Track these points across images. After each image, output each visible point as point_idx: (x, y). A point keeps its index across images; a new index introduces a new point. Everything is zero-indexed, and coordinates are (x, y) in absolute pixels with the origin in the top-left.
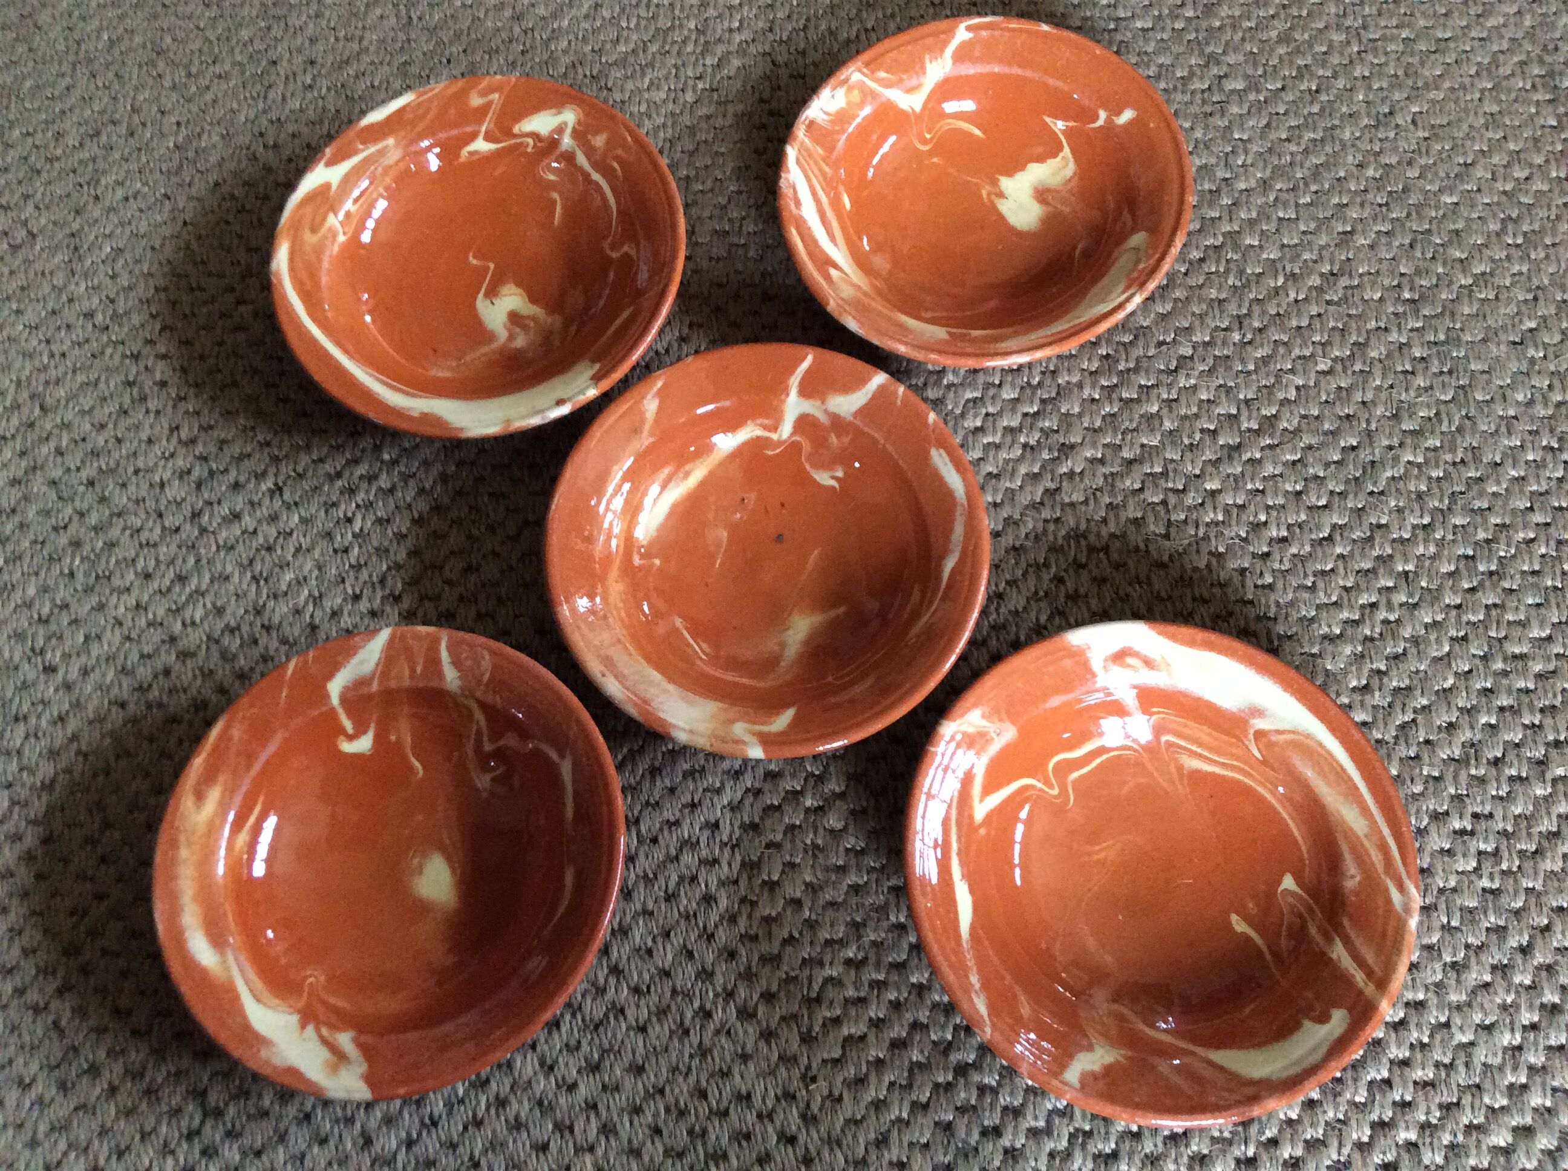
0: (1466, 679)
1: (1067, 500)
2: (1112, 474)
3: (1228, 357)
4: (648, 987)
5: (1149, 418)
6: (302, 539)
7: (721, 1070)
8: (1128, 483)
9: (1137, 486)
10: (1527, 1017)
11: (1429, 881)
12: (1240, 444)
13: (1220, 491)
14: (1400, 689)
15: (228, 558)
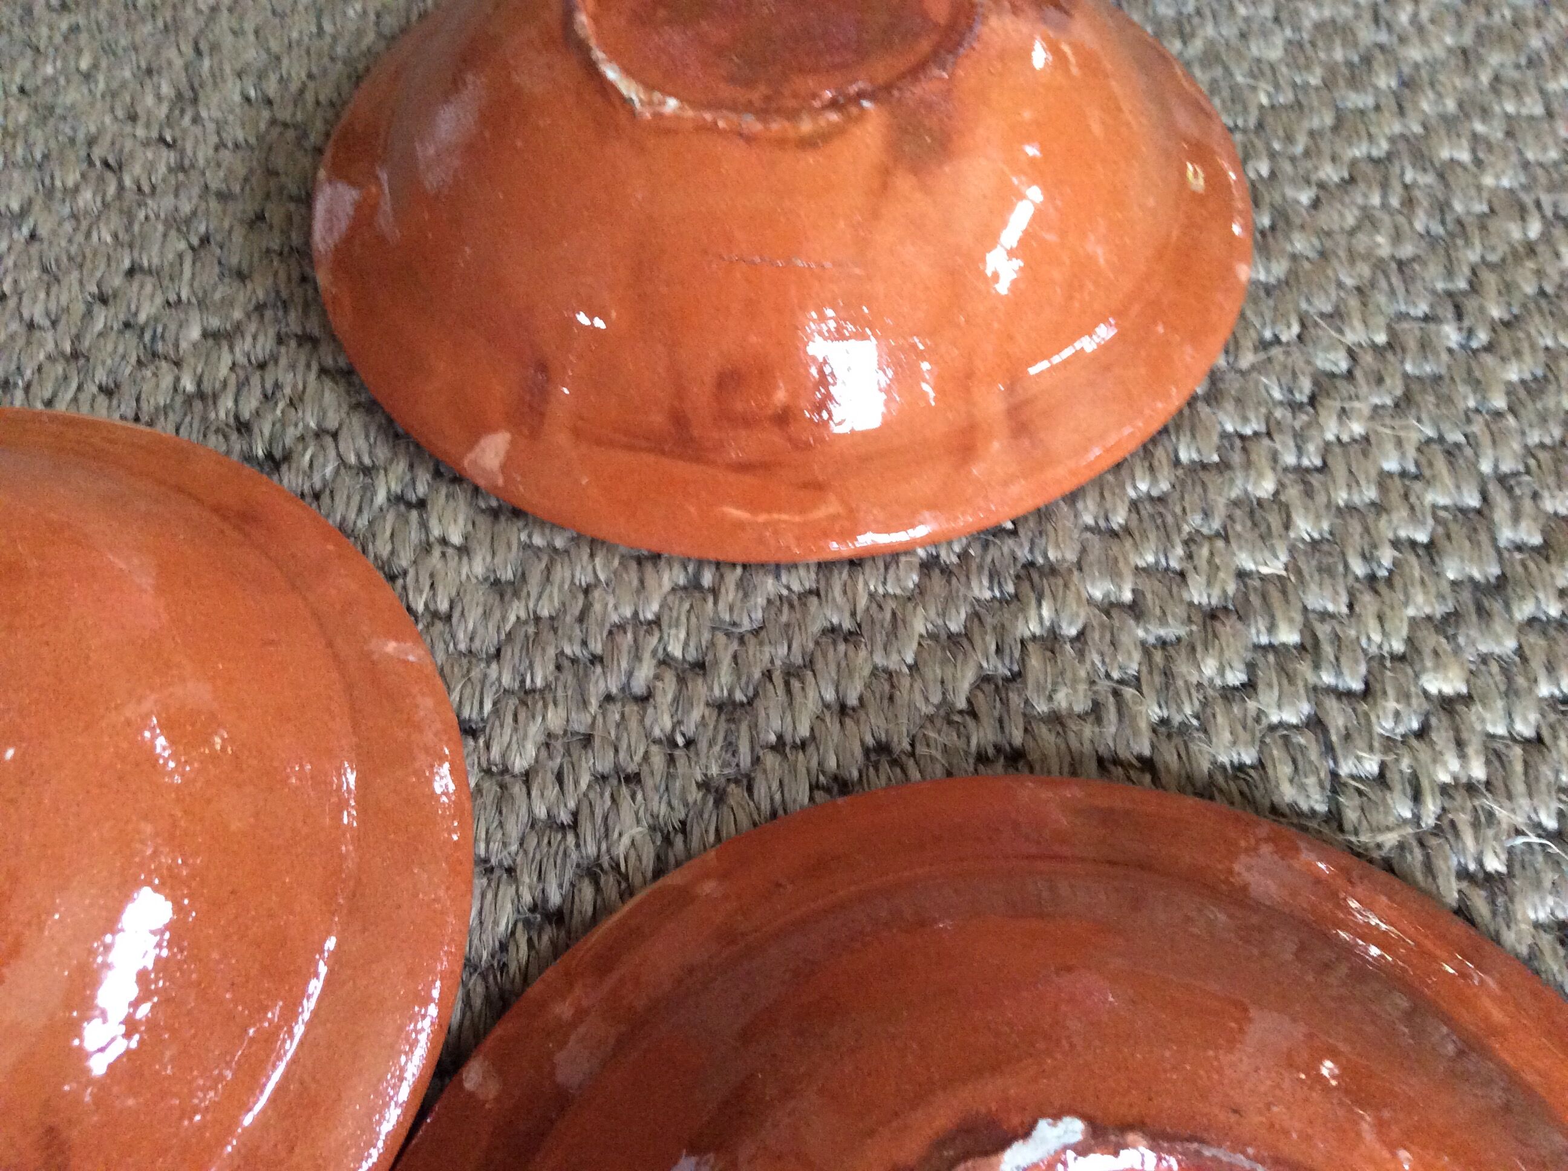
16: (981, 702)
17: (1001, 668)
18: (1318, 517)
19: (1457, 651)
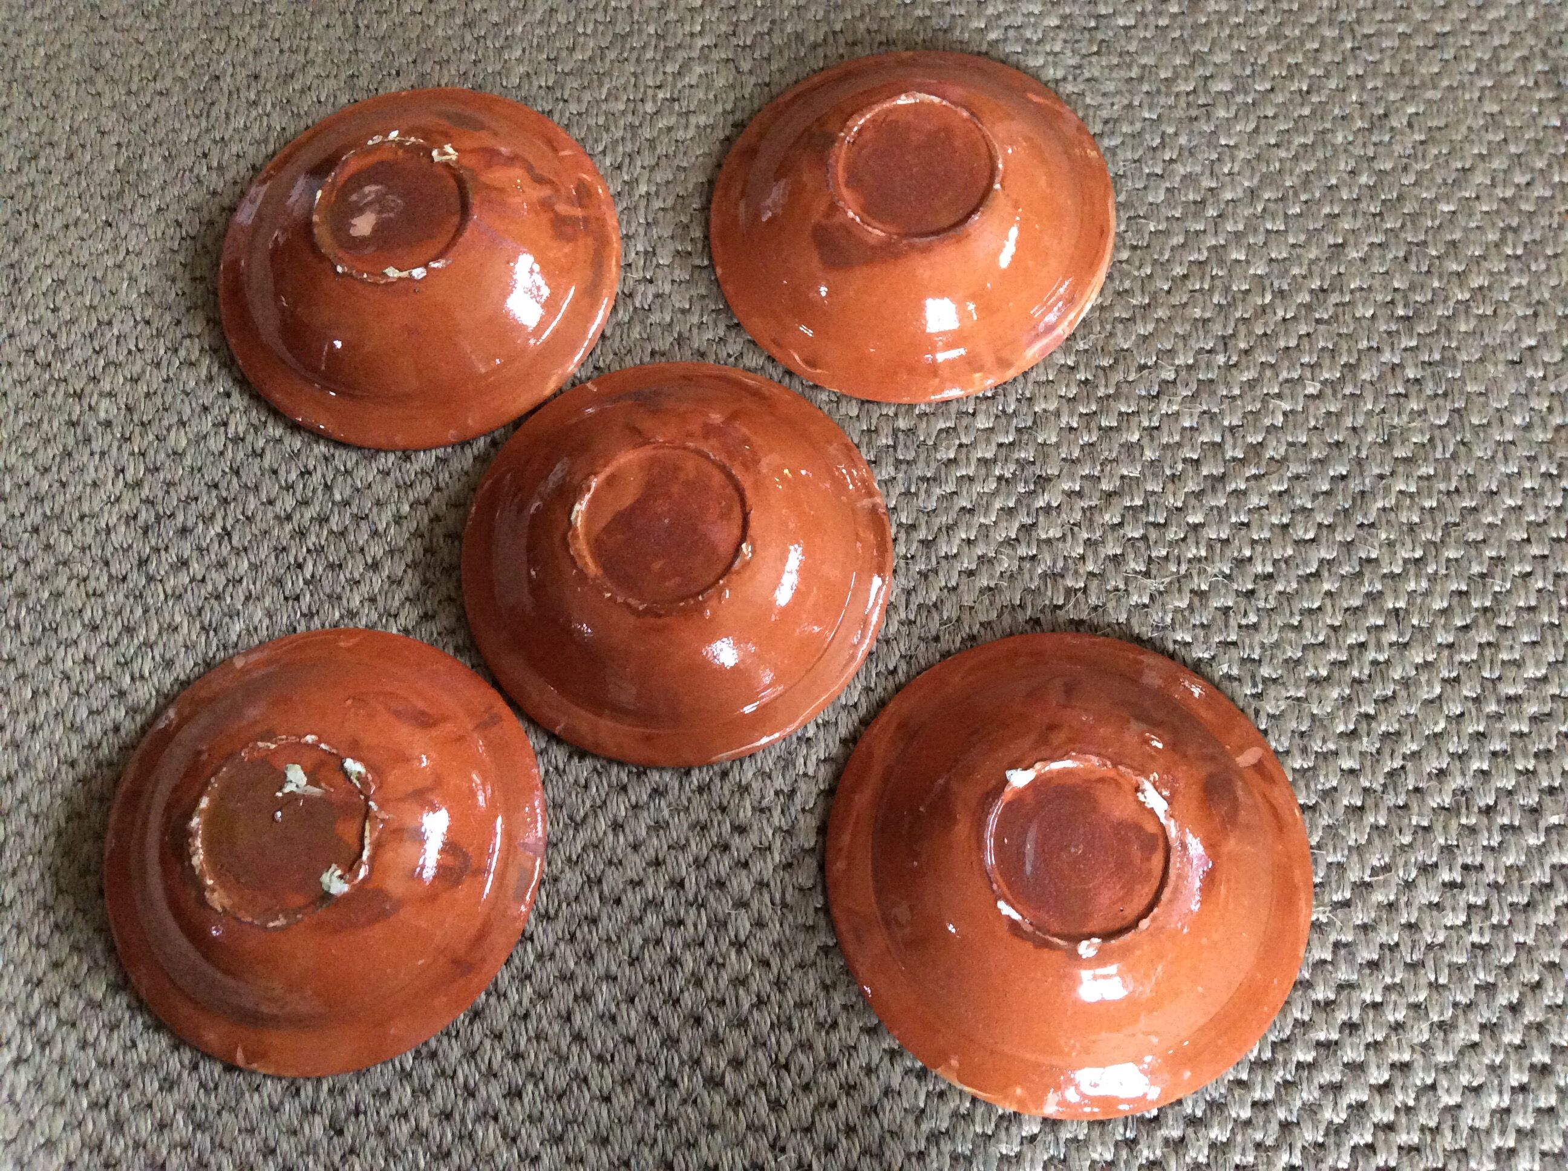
0: (1458, 723)
1: (1044, 536)
2: (1091, 508)
3: (1211, 381)
4: (612, 1056)
5: (1129, 447)
6: (252, 587)
7: (687, 1140)
8: (1107, 517)
9: (1116, 520)
10: (1516, 1078)
11: (1416, 937)
12: (1224, 474)
13: (1202, 525)
14: (1389, 734)
15: (177, 608)
16: (1021, 534)
17: (1029, 521)
18: (1154, 451)
19: (1202, 506)
